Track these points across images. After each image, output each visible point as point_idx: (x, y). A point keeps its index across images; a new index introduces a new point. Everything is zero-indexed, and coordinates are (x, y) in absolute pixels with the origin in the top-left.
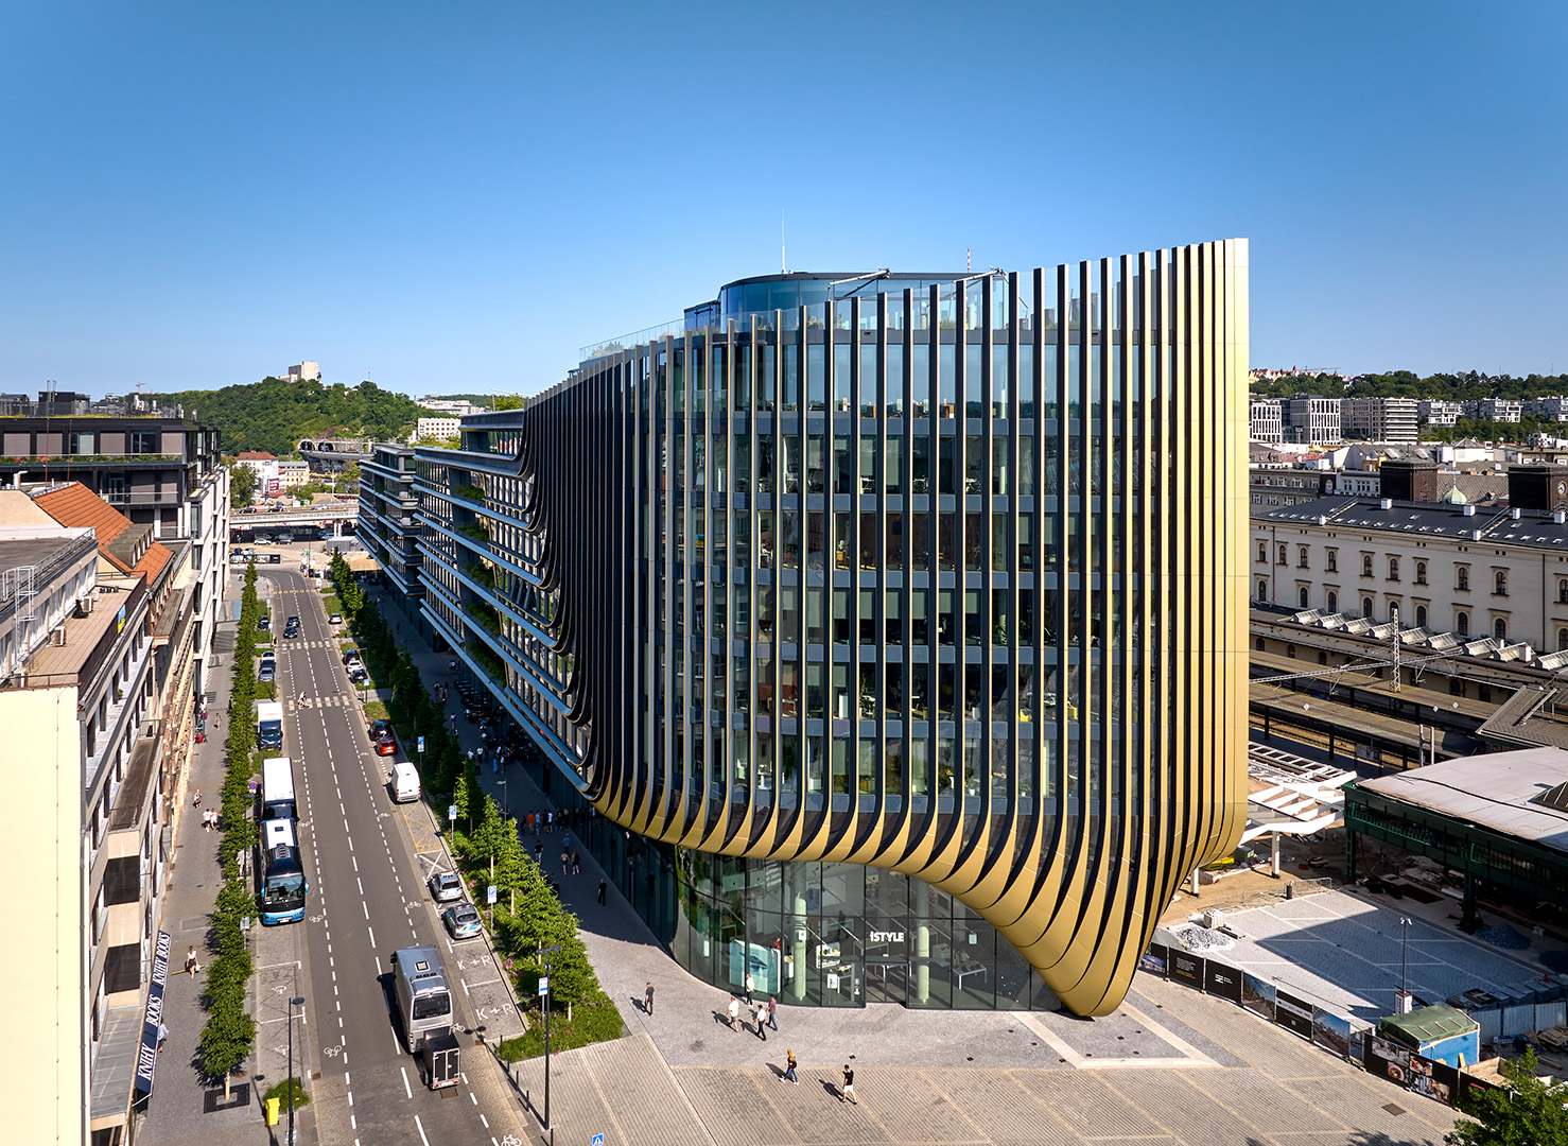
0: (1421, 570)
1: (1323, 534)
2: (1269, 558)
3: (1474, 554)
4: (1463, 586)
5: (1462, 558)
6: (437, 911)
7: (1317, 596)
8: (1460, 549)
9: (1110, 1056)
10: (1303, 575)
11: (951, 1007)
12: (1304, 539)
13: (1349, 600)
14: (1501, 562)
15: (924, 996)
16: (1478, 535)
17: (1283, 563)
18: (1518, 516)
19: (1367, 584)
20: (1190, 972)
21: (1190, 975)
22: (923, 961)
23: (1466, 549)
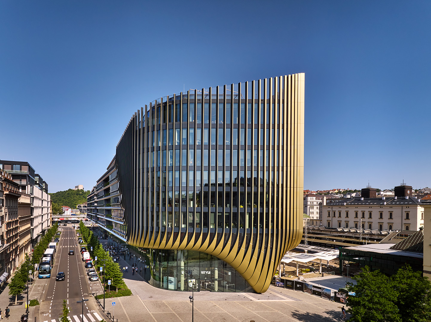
0: (370, 214)
1: (345, 207)
2: (331, 215)
3: (384, 208)
4: (381, 217)
5: (381, 210)
6: (88, 277)
7: (343, 224)
8: (380, 207)
9: (265, 299)
10: (340, 219)
11: (223, 292)
12: (340, 209)
13: (352, 224)
14: (391, 210)
15: (216, 289)
16: (385, 203)
17: (334, 216)
18: (396, 199)
19: (356, 220)
20: (291, 285)
21: (290, 286)
22: (216, 280)
23: (382, 207)
